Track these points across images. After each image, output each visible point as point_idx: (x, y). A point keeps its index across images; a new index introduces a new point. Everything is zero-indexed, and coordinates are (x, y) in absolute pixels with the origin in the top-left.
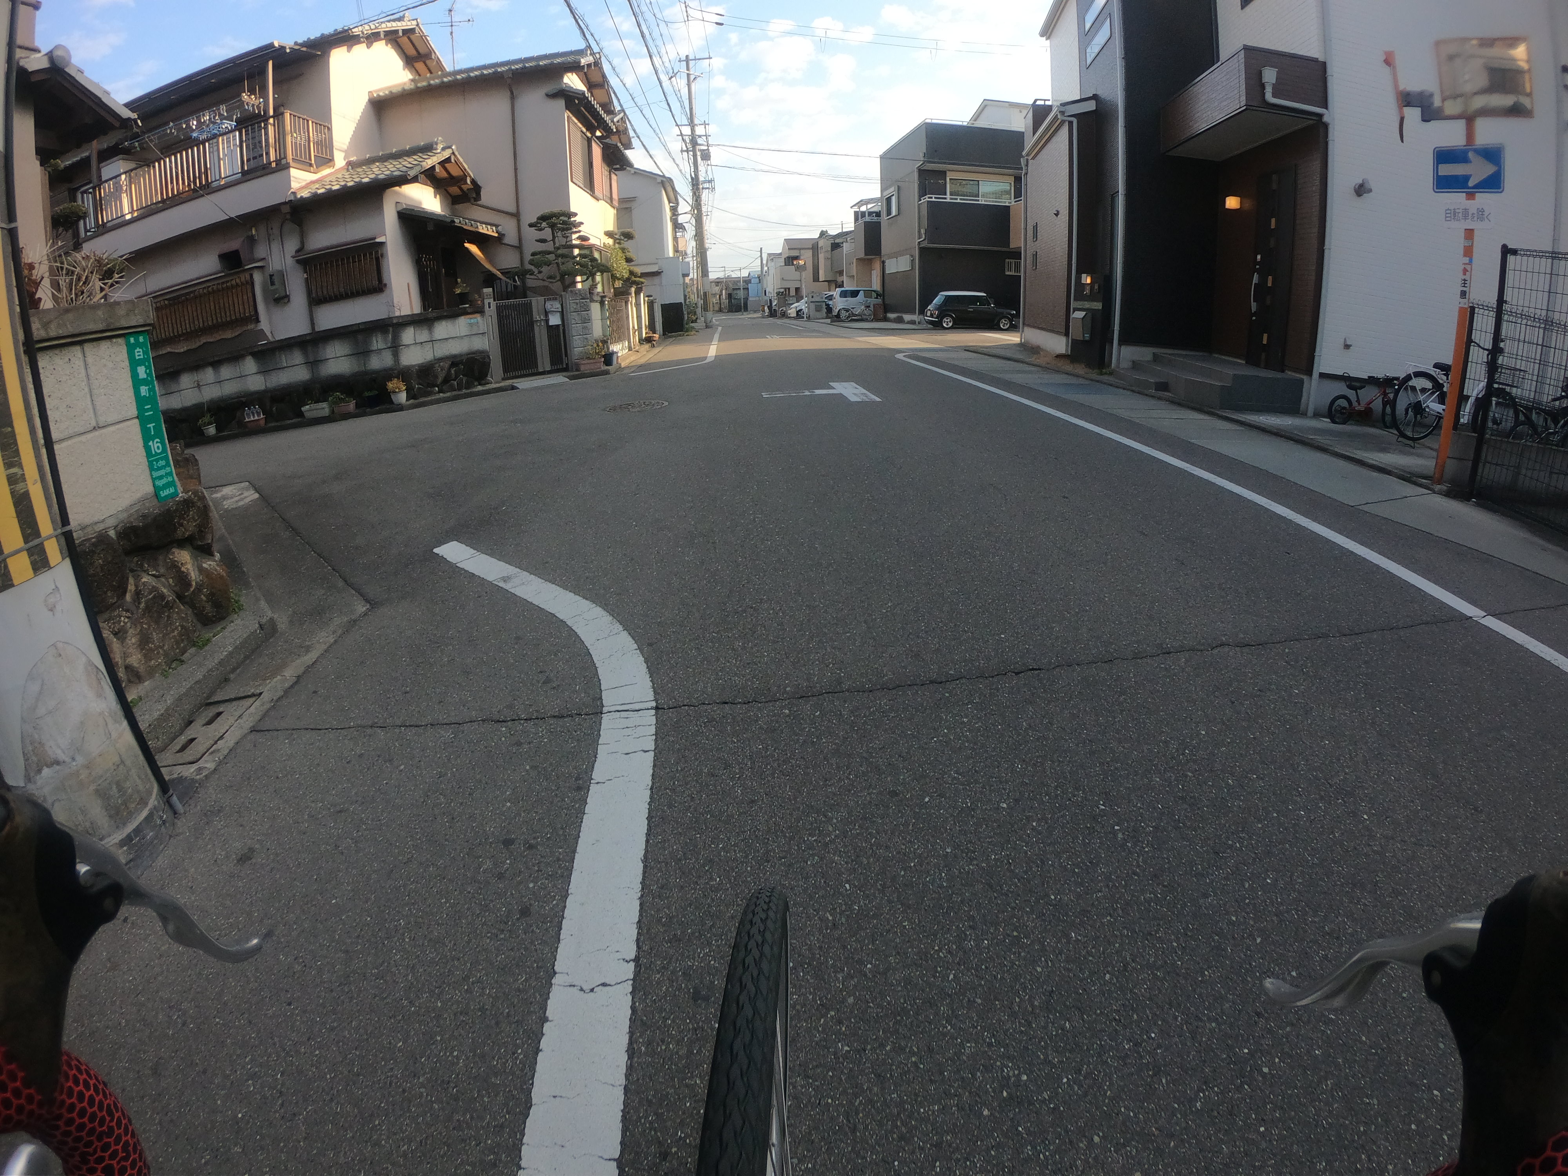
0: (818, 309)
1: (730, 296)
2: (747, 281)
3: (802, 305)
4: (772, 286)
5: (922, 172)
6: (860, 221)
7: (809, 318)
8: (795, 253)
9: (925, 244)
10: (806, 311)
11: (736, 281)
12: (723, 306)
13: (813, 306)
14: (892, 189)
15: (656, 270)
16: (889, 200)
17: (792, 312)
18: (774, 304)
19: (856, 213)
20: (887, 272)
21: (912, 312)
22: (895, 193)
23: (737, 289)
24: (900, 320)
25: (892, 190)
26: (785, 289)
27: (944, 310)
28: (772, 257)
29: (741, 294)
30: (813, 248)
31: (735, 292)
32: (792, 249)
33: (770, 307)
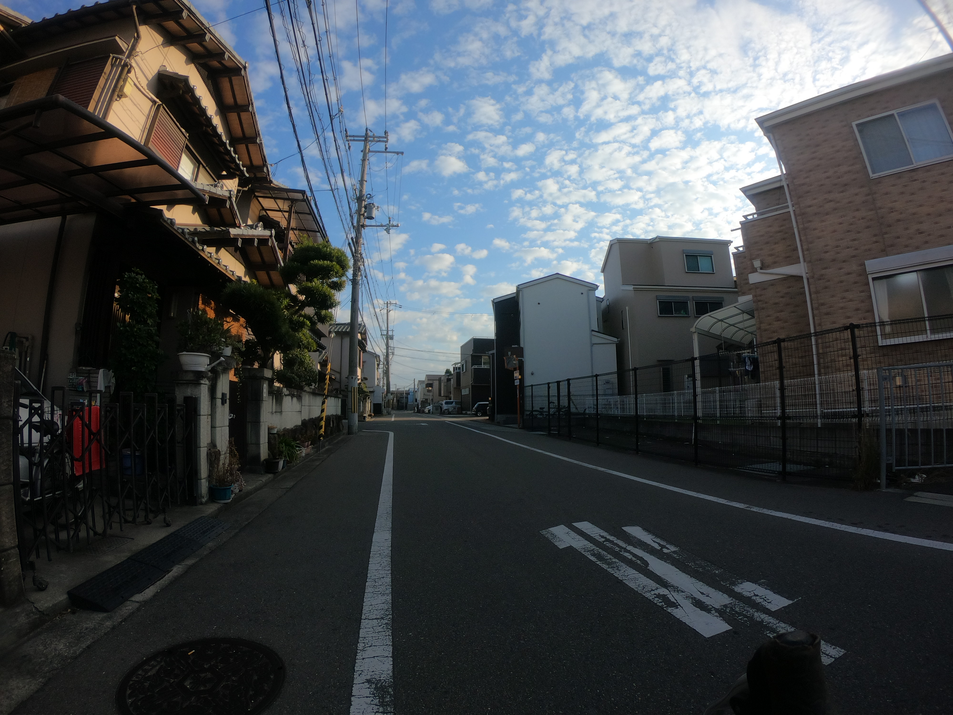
0: (437, 409)
1: (398, 401)
2: (408, 393)
3: (430, 407)
4: (419, 397)
5: (473, 356)
6: (456, 371)
7: (432, 413)
8: (430, 382)
9: (473, 384)
10: (432, 409)
11: (402, 393)
12: (394, 406)
13: (434, 408)
14: (463, 361)
15: (372, 390)
16: (463, 365)
17: (426, 410)
18: (420, 406)
19: (454, 368)
20: (462, 394)
21: (469, 410)
22: (465, 363)
23: (402, 398)
24: (466, 414)
26: (426, 399)
27: (478, 410)
28: (420, 382)
29: (404, 400)
30: (439, 380)
31: (401, 399)
32: (430, 380)
33: (418, 408)
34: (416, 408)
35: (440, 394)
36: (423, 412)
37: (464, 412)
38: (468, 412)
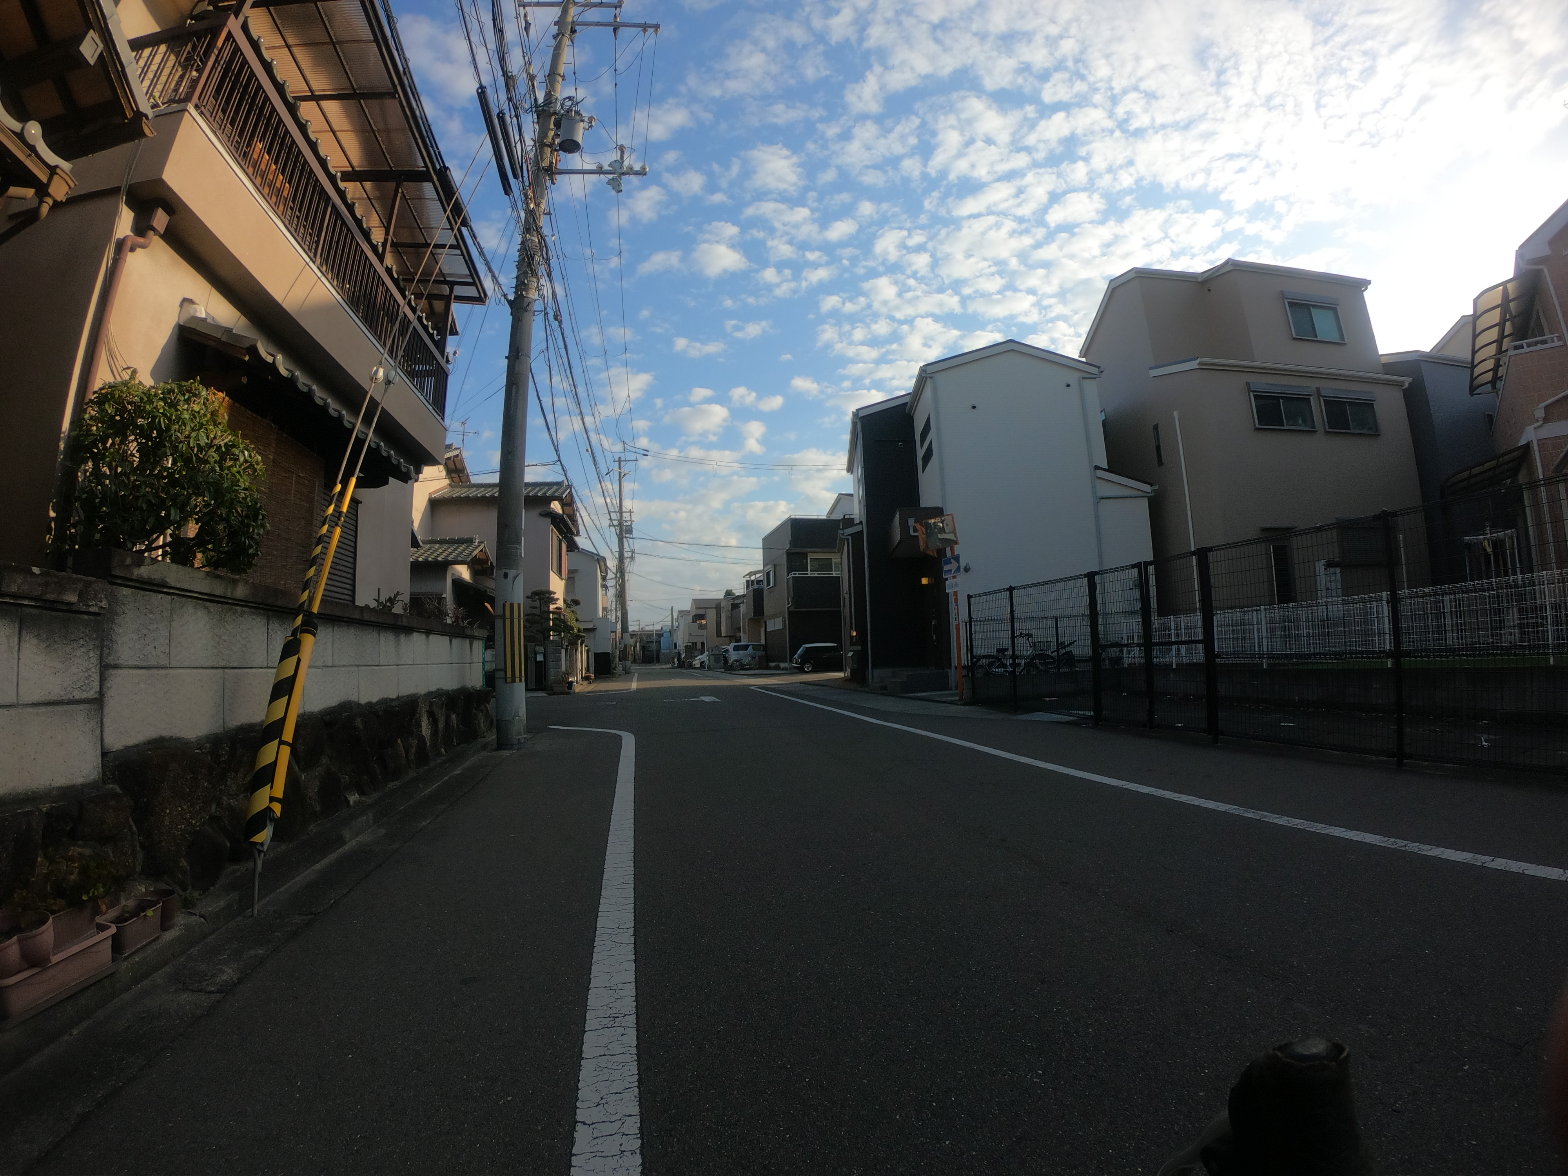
0: (717, 661)
1: (643, 648)
2: (660, 635)
3: (704, 657)
4: (681, 640)
5: (789, 554)
6: (751, 588)
7: (709, 668)
8: (701, 611)
9: (792, 609)
10: (707, 662)
11: (650, 635)
12: (637, 657)
13: (712, 658)
14: (770, 566)
15: (591, 627)
16: (768, 574)
17: (696, 663)
18: (683, 656)
19: (748, 582)
20: (768, 630)
21: (785, 661)
22: (772, 569)
23: (649, 642)
24: (777, 668)
25: (770, 568)
26: (693, 643)
27: (804, 659)
28: (682, 613)
29: (654, 646)
30: (716, 608)
32: (701, 608)
33: (679, 659)
34: (676, 660)
35: (719, 634)
36: (691, 666)
37: (772, 664)
38: (782, 665)
